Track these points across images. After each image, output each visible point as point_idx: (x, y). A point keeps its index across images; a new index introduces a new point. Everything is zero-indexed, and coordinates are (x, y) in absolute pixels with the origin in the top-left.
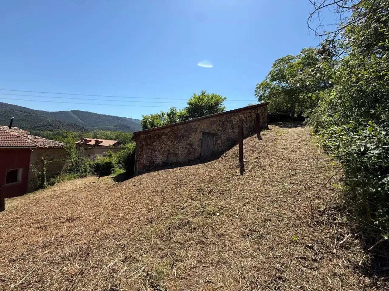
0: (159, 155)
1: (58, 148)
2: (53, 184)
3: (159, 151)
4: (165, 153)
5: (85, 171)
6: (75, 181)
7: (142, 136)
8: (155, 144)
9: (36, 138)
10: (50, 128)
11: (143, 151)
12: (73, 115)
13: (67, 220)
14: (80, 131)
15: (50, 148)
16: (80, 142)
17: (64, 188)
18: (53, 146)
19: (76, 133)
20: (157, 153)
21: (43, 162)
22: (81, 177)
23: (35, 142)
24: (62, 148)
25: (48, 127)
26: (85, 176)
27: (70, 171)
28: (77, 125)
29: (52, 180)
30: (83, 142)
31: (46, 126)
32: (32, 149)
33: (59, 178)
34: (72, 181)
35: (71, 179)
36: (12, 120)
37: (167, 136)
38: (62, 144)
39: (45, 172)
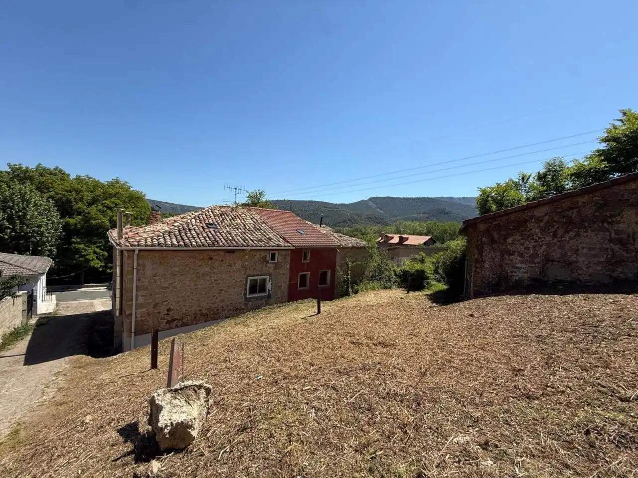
0: (522, 262)
1: (360, 248)
2: (356, 292)
3: (521, 255)
4: (537, 260)
5: (390, 281)
6: (379, 292)
7: (482, 227)
8: (510, 240)
9: (340, 236)
10: (349, 223)
11: (484, 254)
12: (371, 204)
13: (380, 343)
14: (379, 225)
15: (353, 247)
16: (380, 240)
17: (368, 299)
18: (355, 245)
19: (375, 227)
20: (516, 258)
21: (348, 265)
22: (385, 288)
23: (340, 241)
24: (364, 247)
25: (347, 223)
26: (390, 288)
27: (373, 278)
28: (375, 217)
29: (356, 287)
30: (384, 240)
31: (346, 220)
32: (338, 248)
33: (362, 286)
34: (376, 292)
35: (373, 289)
36: (322, 218)
37: (542, 224)
38: (364, 243)
39: (349, 277)
